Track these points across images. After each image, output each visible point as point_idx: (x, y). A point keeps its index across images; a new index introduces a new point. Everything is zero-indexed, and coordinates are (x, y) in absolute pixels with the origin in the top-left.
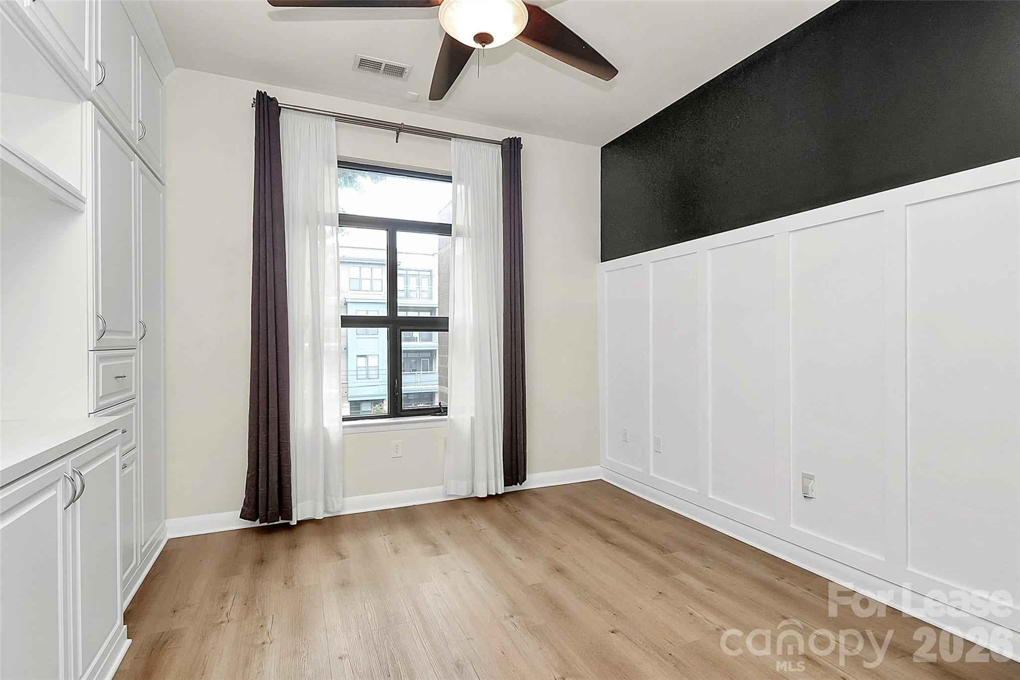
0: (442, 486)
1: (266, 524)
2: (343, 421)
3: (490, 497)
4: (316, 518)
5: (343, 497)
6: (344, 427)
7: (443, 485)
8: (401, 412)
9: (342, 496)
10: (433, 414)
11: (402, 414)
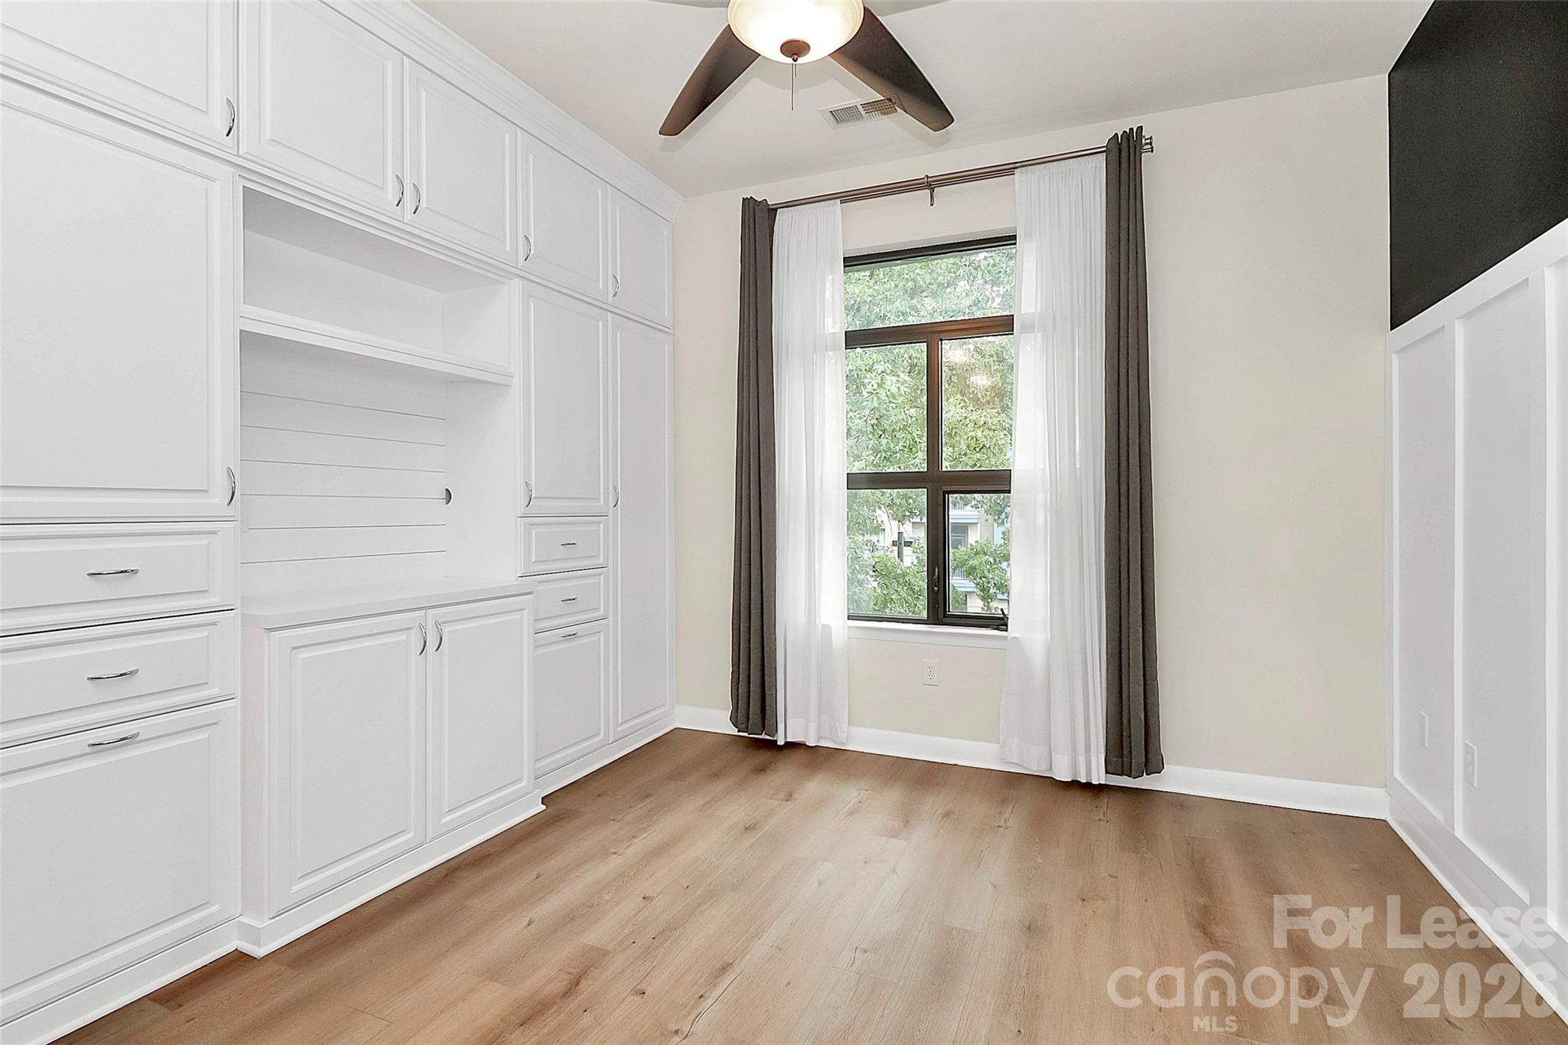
0: (997, 746)
1: (746, 734)
2: (848, 619)
3: (1075, 784)
4: (807, 744)
5: (849, 724)
6: (849, 627)
7: (999, 743)
8: (944, 616)
9: (847, 723)
10: (995, 627)
11: (946, 620)
